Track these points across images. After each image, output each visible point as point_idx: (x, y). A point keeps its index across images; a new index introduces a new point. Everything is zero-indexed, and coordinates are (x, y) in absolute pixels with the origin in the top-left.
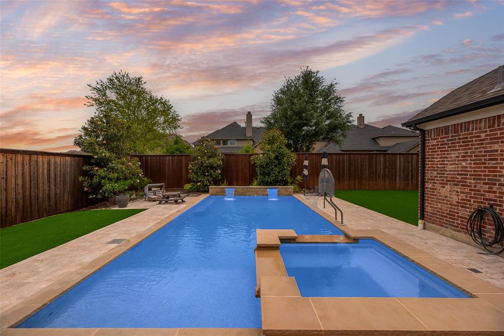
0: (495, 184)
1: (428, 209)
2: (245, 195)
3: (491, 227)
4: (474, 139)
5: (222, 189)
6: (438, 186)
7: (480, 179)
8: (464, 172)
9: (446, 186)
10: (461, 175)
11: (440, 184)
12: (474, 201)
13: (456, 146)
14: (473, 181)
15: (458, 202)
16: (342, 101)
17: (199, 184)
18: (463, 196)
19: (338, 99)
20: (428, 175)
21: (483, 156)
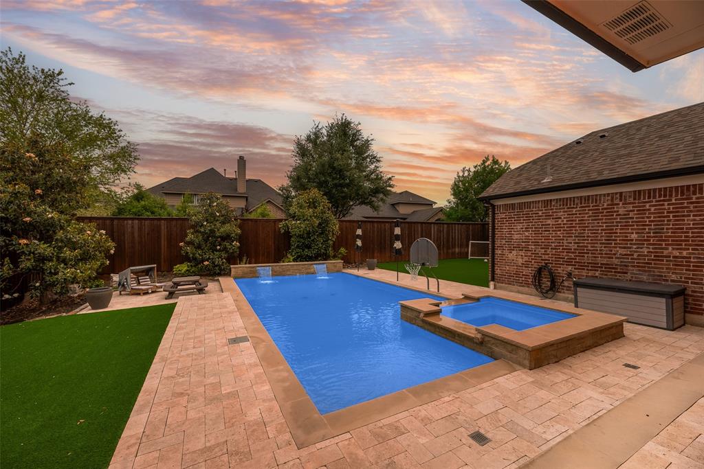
0: (548, 248)
1: (498, 271)
2: (284, 275)
3: (546, 280)
4: (534, 215)
5: (252, 269)
6: (506, 252)
7: (539, 245)
8: (527, 241)
9: (513, 252)
10: (525, 242)
11: (508, 250)
12: (535, 262)
13: (520, 220)
14: (533, 247)
15: (522, 264)
16: (379, 161)
17: (206, 263)
18: (526, 259)
19: (375, 158)
20: (498, 243)
21: (540, 228)
